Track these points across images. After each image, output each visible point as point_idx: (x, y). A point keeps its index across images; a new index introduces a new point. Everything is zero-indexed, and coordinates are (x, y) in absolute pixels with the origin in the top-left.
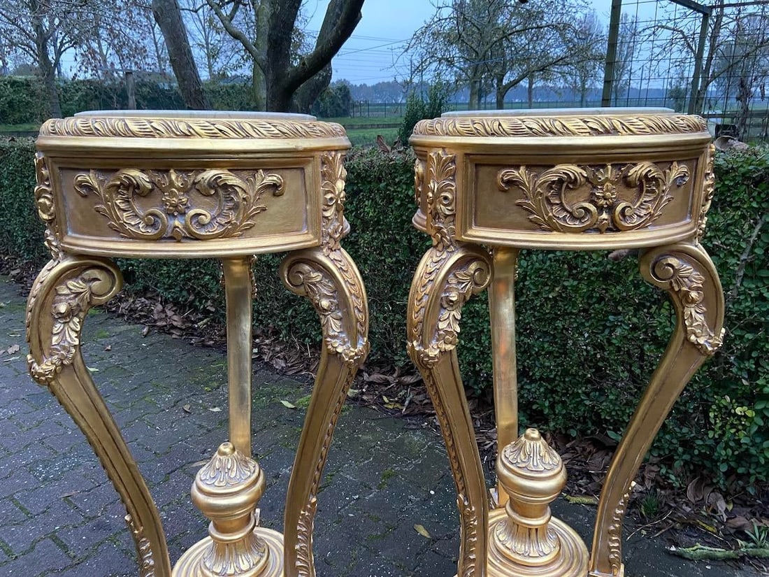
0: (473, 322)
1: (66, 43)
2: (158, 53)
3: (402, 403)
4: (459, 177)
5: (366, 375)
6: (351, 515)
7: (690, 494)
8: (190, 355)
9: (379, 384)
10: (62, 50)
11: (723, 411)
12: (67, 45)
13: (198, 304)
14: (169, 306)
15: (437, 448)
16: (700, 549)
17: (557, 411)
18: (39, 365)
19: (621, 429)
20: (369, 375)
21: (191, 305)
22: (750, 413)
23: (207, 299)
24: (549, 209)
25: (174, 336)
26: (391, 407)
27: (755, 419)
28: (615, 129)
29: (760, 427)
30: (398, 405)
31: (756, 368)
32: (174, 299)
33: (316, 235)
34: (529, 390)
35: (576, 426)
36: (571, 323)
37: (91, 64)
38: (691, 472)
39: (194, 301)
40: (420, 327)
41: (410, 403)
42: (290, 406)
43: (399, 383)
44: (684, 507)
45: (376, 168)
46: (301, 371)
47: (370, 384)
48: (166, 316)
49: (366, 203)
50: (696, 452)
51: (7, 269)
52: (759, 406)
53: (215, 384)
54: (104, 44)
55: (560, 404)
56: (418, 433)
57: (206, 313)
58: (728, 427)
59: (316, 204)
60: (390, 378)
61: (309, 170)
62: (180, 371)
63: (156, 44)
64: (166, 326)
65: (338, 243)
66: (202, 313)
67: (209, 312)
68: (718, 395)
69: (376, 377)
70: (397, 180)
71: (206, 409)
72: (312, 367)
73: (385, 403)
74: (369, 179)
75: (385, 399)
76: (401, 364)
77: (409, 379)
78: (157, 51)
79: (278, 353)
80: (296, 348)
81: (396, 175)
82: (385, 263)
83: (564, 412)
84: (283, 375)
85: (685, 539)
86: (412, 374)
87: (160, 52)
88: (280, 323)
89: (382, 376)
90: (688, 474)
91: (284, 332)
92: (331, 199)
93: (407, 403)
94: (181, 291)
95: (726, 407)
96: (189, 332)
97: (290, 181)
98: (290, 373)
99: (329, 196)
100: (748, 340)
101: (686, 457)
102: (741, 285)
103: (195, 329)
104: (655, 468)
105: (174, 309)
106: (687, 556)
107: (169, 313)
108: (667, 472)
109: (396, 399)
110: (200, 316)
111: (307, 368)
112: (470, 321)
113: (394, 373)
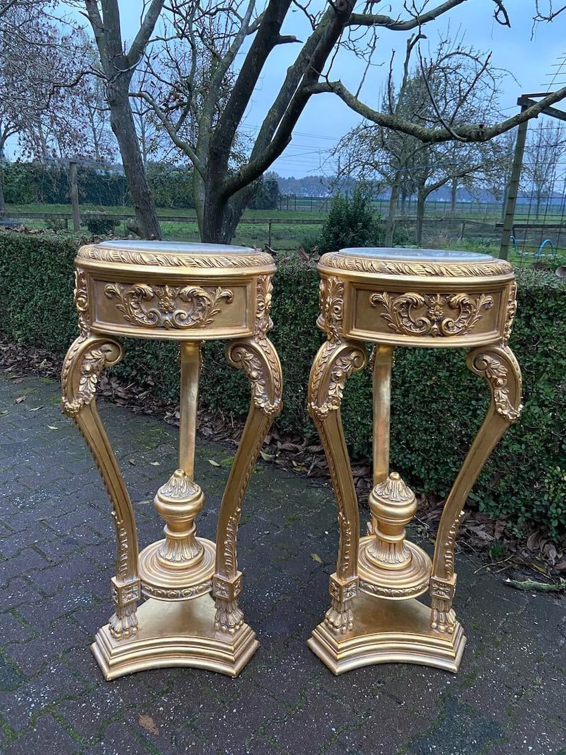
0: (368, 402)
1: (11, 128)
2: (95, 140)
3: (308, 467)
5: (279, 444)
7: (529, 545)
8: (131, 420)
9: (289, 451)
10: (7, 134)
11: (556, 478)
12: (11, 131)
13: (140, 378)
14: (114, 379)
15: (333, 502)
16: (530, 582)
17: (430, 476)
19: (479, 491)
20: (282, 444)
21: (133, 379)
23: (147, 375)
24: (400, 320)
25: (118, 405)
26: (299, 470)
28: (442, 273)
30: (304, 469)
32: (118, 374)
33: (251, 329)
34: (410, 459)
35: (445, 488)
36: (443, 406)
37: (34, 149)
38: (532, 528)
39: (136, 376)
40: (316, 393)
41: (314, 468)
42: (216, 464)
43: (307, 452)
44: (523, 553)
45: (296, 274)
46: (225, 438)
47: (283, 451)
48: (111, 388)
49: (287, 301)
50: (535, 511)
53: (155, 445)
54: (45, 128)
55: (433, 471)
56: (319, 490)
57: (146, 386)
58: (559, 491)
59: (252, 309)
60: (298, 447)
61: (249, 287)
62: (125, 433)
63: (94, 130)
64: (111, 396)
65: (265, 335)
66: (142, 387)
67: (150, 385)
68: (552, 466)
69: (288, 445)
70: (312, 284)
71: (147, 463)
72: (235, 436)
73: (295, 467)
74: (290, 282)
75: (294, 463)
76: (309, 435)
77: (315, 448)
78: (95, 137)
79: (206, 422)
80: (221, 419)
82: (300, 351)
83: (436, 477)
84: (210, 440)
85: (521, 576)
86: (318, 444)
87: (97, 139)
88: (209, 398)
89: (292, 445)
90: (530, 529)
91: (212, 405)
92: (262, 306)
93: (312, 467)
94: (125, 367)
95: (557, 476)
96: (131, 402)
97: (237, 294)
98: (216, 439)
99: (261, 304)
101: (528, 515)
103: (136, 400)
104: (504, 523)
105: (118, 382)
106: (519, 587)
107: (114, 385)
108: (513, 527)
109: (303, 464)
110: (141, 389)
111: (231, 436)
112: (365, 401)
113: (302, 443)
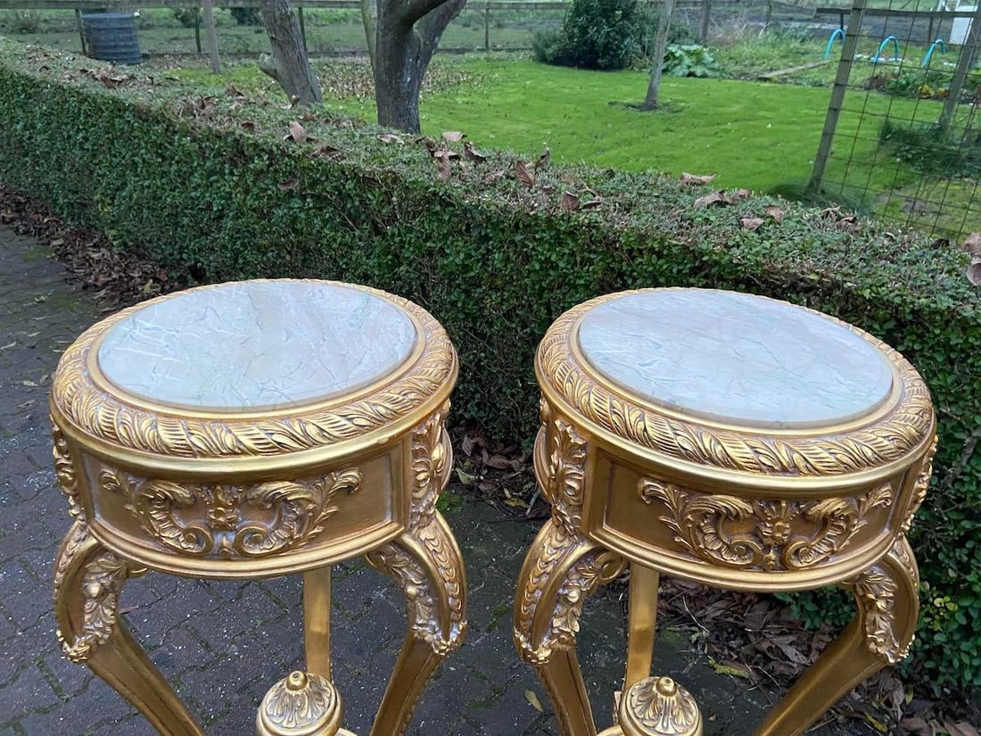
3: (527, 499)
4: (590, 466)
5: (485, 456)
6: (453, 669)
9: (499, 470)
18: (71, 647)
20: (490, 456)
22: (951, 607)
24: (700, 538)
26: (513, 504)
27: (956, 615)
28: (795, 466)
29: (961, 625)
30: (522, 503)
31: (969, 560)
41: (536, 502)
43: (526, 473)
47: (489, 468)
51: (47, 236)
52: (966, 603)
60: (514, 463)
69: (497, 461)
73: (506, 498)
74: (502, 227)
81: (537, 229)
89: (504, 459)
92: (424, 480)
93: (533, 500)
100: (964, 528)
102: (968, 462)
109: (520, 494)
113: (520, 459)
